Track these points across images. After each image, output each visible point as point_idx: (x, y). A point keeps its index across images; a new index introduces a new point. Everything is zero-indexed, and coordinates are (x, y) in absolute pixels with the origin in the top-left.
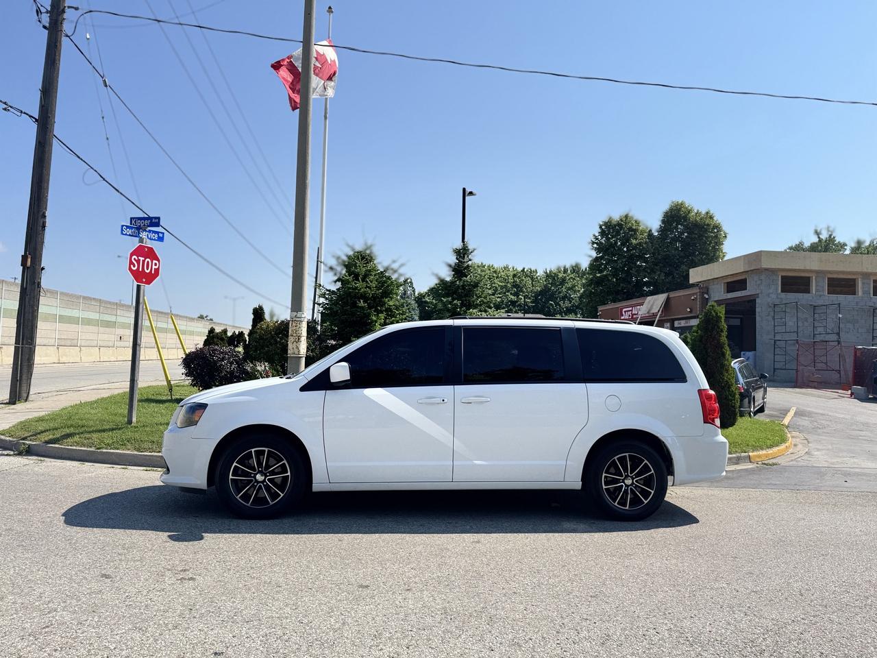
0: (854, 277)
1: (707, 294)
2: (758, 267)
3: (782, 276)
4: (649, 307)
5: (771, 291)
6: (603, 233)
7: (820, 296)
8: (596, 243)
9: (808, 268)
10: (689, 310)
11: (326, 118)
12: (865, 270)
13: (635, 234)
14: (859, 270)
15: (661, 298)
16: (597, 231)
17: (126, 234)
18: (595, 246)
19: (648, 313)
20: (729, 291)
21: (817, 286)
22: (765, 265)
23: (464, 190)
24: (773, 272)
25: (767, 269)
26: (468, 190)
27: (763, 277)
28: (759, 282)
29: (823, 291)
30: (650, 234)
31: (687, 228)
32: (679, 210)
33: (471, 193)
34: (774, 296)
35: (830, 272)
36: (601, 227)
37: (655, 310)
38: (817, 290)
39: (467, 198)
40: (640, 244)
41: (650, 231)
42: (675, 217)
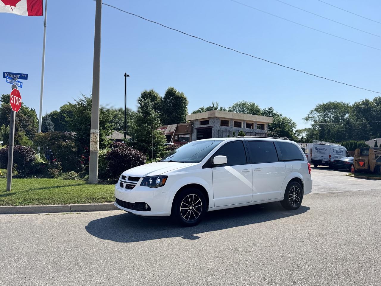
0: (241, 121)
1: (193, 125)
2: (214, 116)
3: (221, 120)
4: (170, 129)
5: (217, 125)
6: (143, 97)
7: (232, 128)
8: (140, 101)
9: (229, 118)
10: (186, 131)
11: (45, 26)
12: (244, 119)
13: (156, 99)
14: (242, 119)
15: (175, 126)
16: (140, 96)
17: (8, 82)
18: (139, 102)
19: (169, 131)
20: (201, 124)
21: (231, 123)
22: (216, 116)
24: (218, 118)
25: (216, 117)
27: (215, 120)
28: (213, 122)
29: (232, 126)
30: (161, 100)
31: (174, 98)
32: (172, 91)
33: (128, 76)
34: (218, 127)
35: (234, 119)
36: (142, 94)
37: (172, 131)
38: (231, 126)
39: (127, 77)
40: (158, 103)
41: (161, 98)
42: (170, 93)
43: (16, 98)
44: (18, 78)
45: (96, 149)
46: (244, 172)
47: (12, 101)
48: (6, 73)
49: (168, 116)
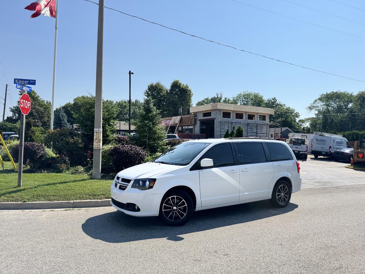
0: (243, 113)
1: (196, 117)
2: (216, 108)
3: (223, 112)
4: (174, 120)
5: (220, 117)
6: (149, 89)
7: (233, 119)
8: (147, 93)
9: (231, 109)
10: (190, 122)
12: (246, 111)
13: (162, 91)
14: (244, 110)
15: (178, 118)
16: (147, 88)
17: (18, 88)
18: (146, 94)
19: (174, 123)
20: (204, 116)
21: (232, 114)
22: (218, 108)
23: (130, 71)
24: (220, 110)
25: (218, 109)
26: (131, 72)
27: (217, 112)
28: (216, 114)
29: (234, 117)
30: (167, 92)
31: (179, 90)
32: (177, 83)
33: (132, 73)
34: (220, 119)
35: (236, 111)
36: (149, 87)
37: (177, 122)
38: (233, 117)
39: (131, 75)
40: (164, 95)
41: (167, 90)
42: (175, 85)
43: (25, 102)
44: (27, 84)
45: (99, 147)
46: (230, 173)
47: (22, 105)
48: (17, 79)
49: (173, 108)
